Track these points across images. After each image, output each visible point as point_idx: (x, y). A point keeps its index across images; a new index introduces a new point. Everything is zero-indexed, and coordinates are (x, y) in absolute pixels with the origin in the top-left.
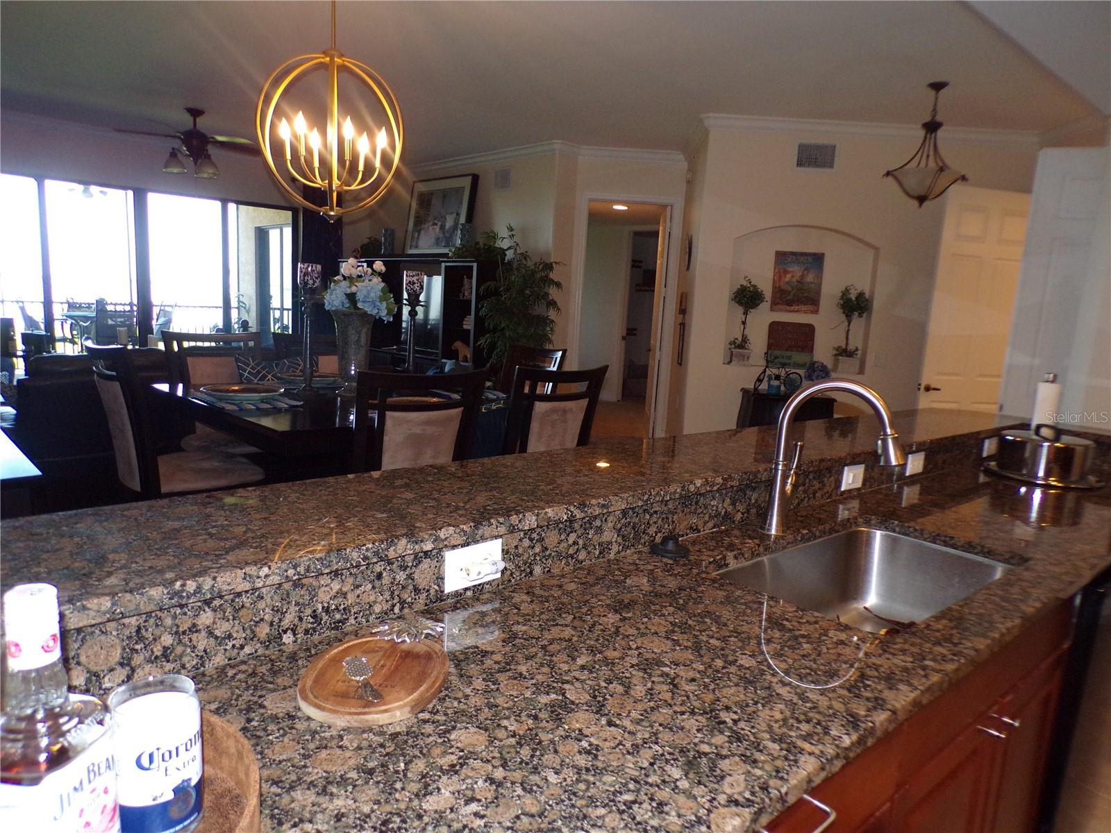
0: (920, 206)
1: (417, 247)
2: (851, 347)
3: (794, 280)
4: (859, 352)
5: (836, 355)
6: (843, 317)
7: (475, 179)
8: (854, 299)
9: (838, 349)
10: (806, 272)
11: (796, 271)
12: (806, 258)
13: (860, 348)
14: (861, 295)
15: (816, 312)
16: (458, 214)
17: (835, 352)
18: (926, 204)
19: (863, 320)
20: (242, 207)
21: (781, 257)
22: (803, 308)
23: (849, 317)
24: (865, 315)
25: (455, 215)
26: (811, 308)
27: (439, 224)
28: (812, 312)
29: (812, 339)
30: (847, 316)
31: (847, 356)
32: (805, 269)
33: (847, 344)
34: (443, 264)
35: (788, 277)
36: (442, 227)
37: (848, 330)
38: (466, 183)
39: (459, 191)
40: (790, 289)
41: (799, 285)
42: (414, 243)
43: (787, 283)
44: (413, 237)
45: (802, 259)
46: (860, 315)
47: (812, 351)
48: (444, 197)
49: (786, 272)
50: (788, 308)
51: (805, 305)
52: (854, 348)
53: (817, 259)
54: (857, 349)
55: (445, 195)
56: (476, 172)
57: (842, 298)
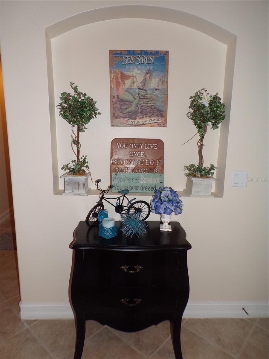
2: (206, 165)
3: (135, 86)
4: (215, 171)
5: (188, 175)
6: (195, 129)
8: (207, 105)
9: (191, 168)
10: (148, 76)
12: (146, 57)
13: (215, 166)
14: (215, 100)
15: (164, 124)
17: (187, 171)
19: (218, 132)
22: (148, 120)
23: (202, 130)
24: (220, 125)
26: (158, 120)
28: (159, 125)
29: (161, 158)
30: (199, 127)
31: (202, 176)
32: (147, 73)
33: (201, 161)
35: (128, 83)
37: (202, 145)
40: (131, 98)
41: (142, 93)
45: (142, 60)
46: (215, 126)
47: (162, 171)
50: (131, 121)
51: (150, 116)
52: (209, 166)
53: (161, 59)
54: (212, 167)
57: (192, 106)
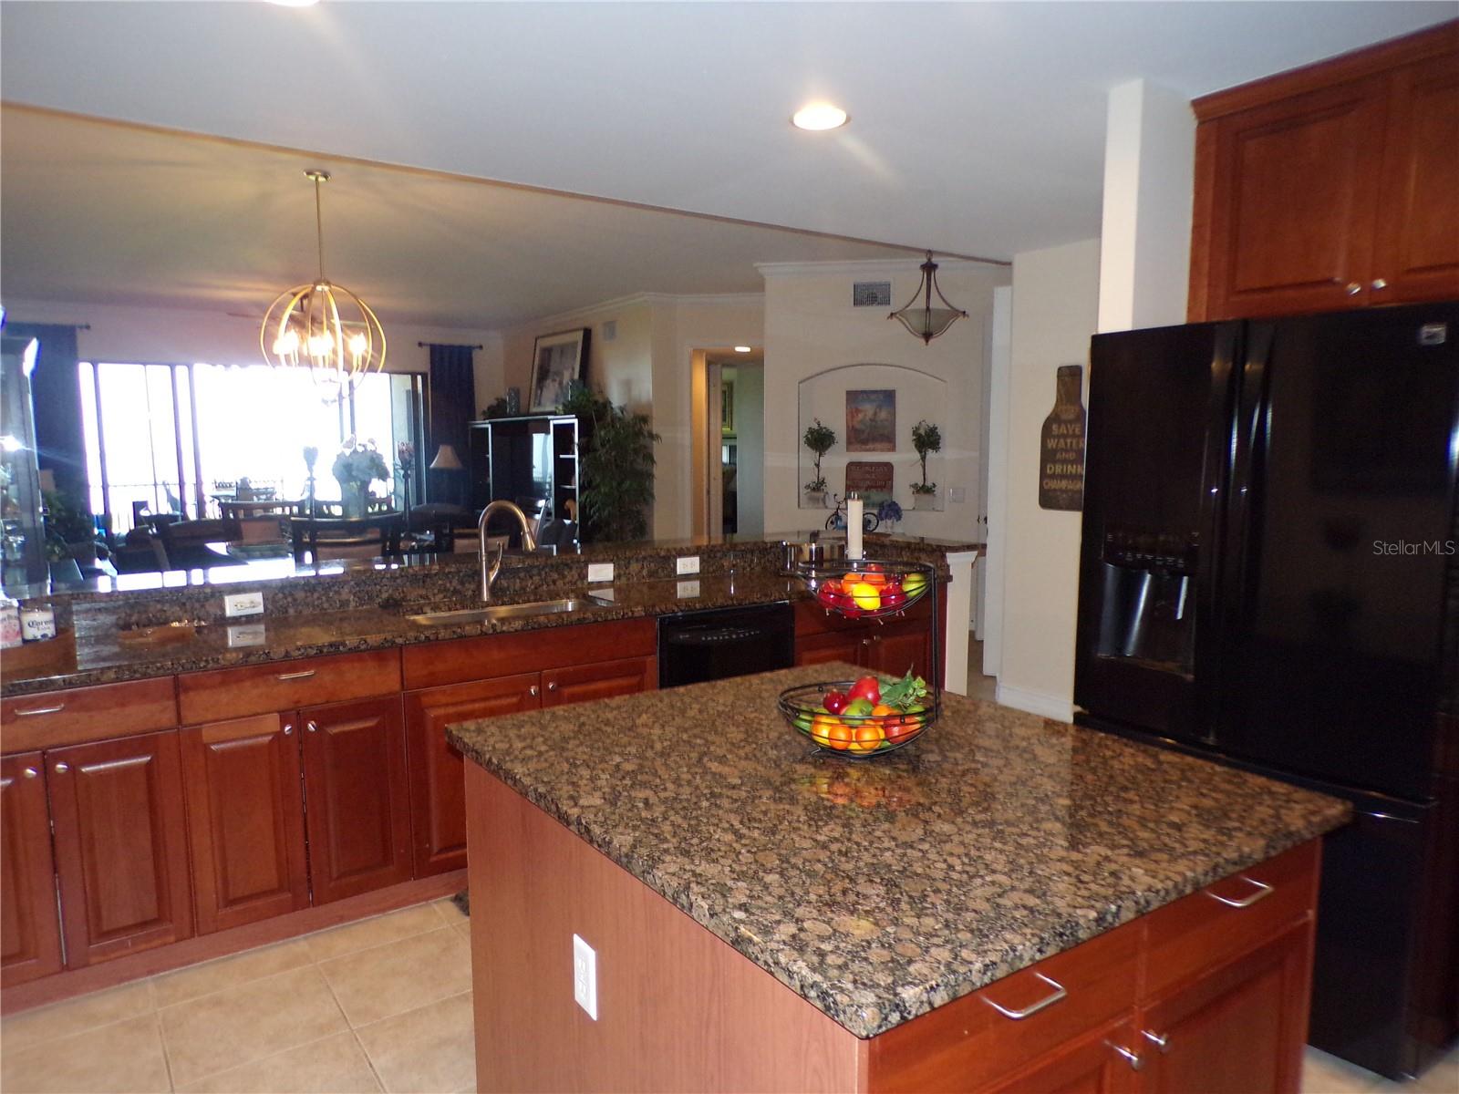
0: (927, 341)
1: (539, 404)
2: (929, 484)
3: (867, 418)
5: (914, 493)
6: (918, 453)
7: (588, 334)
8: (925, 433)
9: (916, 486)
10: (878, 409)
11: (868, 409)
12: (877, 395)
14: (931, 429)
15: (893, 449)
16: (573, 369)
17: (913, 489)
18: (932, 341)
19: (937, 455)
20: (394, 376)
21: (853, 397)
22: (878, 445)
23: (923, 454)
24: (937, 451)
25: (570, 370)
26: (886, 445)
27: (558, 379)
28: (889, 450)
29: (891, 478)
30: (921, 452)
31: (926, 493)
32: (877, 407)
33: (925, 480)
34: (552, 423)
35: (861, 416)
36: (561, 383)
37: (924, 466)
38: (579, 336)
39: (574, 344)
40: (863, 427)
41: (873, 423)
42: (537, 402)
43: (861, 421)
44: (536, 395)
45: (873, 397)
46: (933, 450)
47: (891, 488)
48: (562, 352)
49: (858, 411)
50: (864, 447)
51: (880, 442)
52: (932, 485)
53: (889, 397)
54: (935, 486)
55: (563, 349)
56: (587, 325)
57: (915, 434)
